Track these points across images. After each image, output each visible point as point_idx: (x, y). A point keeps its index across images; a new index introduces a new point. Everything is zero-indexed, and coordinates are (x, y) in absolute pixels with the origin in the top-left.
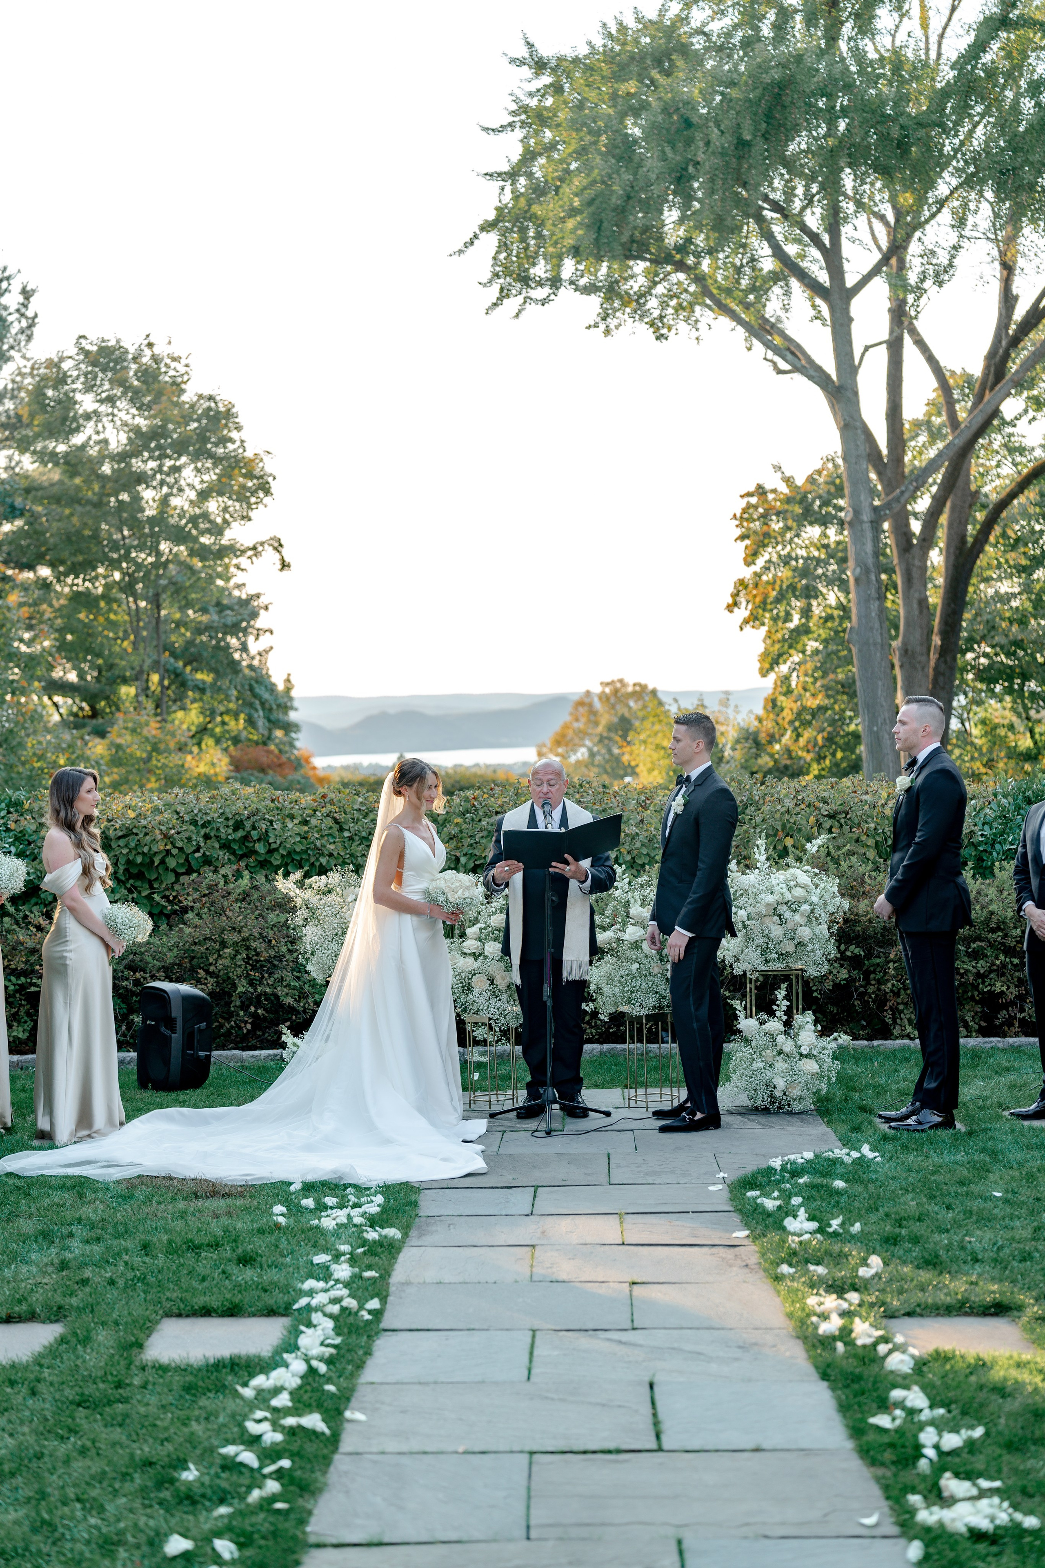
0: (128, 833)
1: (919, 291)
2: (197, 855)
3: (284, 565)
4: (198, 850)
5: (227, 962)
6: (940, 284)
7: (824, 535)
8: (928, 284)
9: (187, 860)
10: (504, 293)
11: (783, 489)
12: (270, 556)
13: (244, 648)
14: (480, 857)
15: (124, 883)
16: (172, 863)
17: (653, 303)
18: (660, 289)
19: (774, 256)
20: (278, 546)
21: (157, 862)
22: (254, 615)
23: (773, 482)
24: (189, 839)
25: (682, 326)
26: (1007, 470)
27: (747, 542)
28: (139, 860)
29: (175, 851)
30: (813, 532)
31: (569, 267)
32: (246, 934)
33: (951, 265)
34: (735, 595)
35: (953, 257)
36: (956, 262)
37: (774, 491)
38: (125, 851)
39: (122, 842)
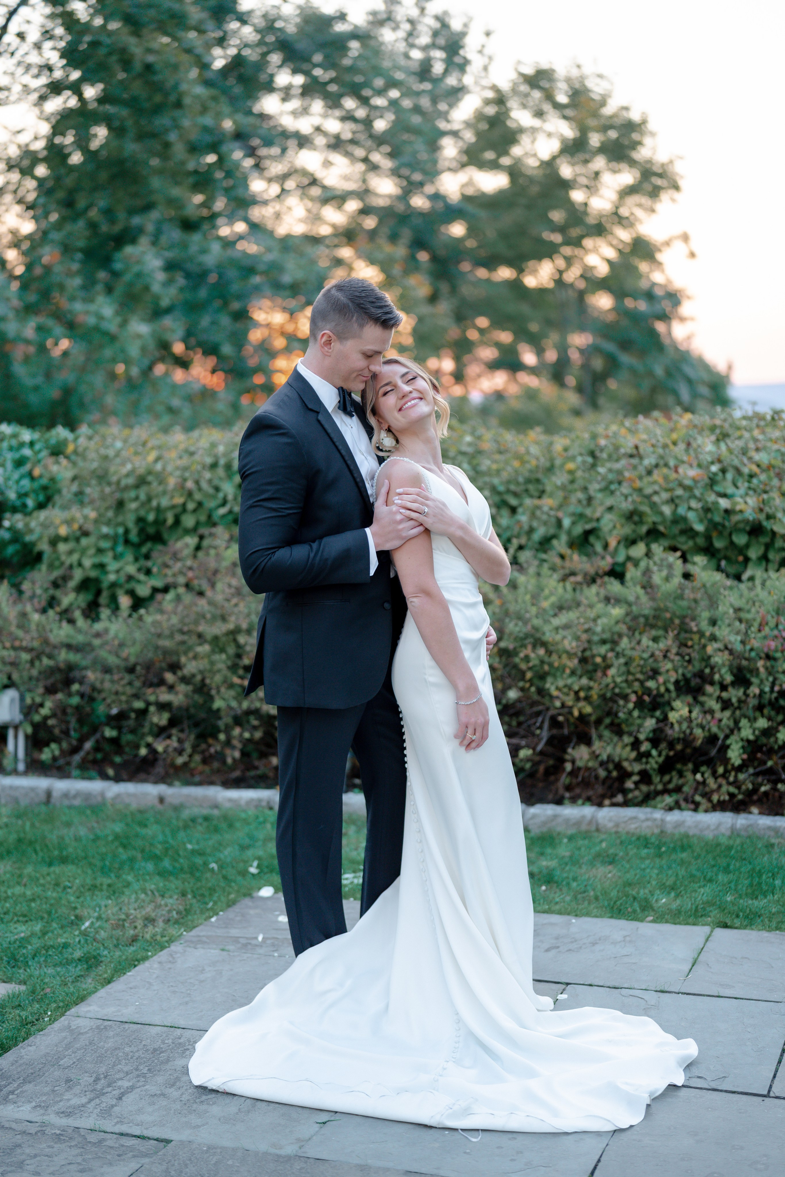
0: (142, 482)
2: (222, 511)
3: (692, 255)
4: (224, 503)
5: (203, 664)
9: (210, 517)
12: (679, 247)
14: (590, 520)
15: (137, 546)
16: (189, 521)
20: (685, 238)
21: (170, 520)
24: (217, 489)
28: (151, 517)
29: (191, 506)
32: (231, 626)
38: (133, 505)
39: (133, 494)
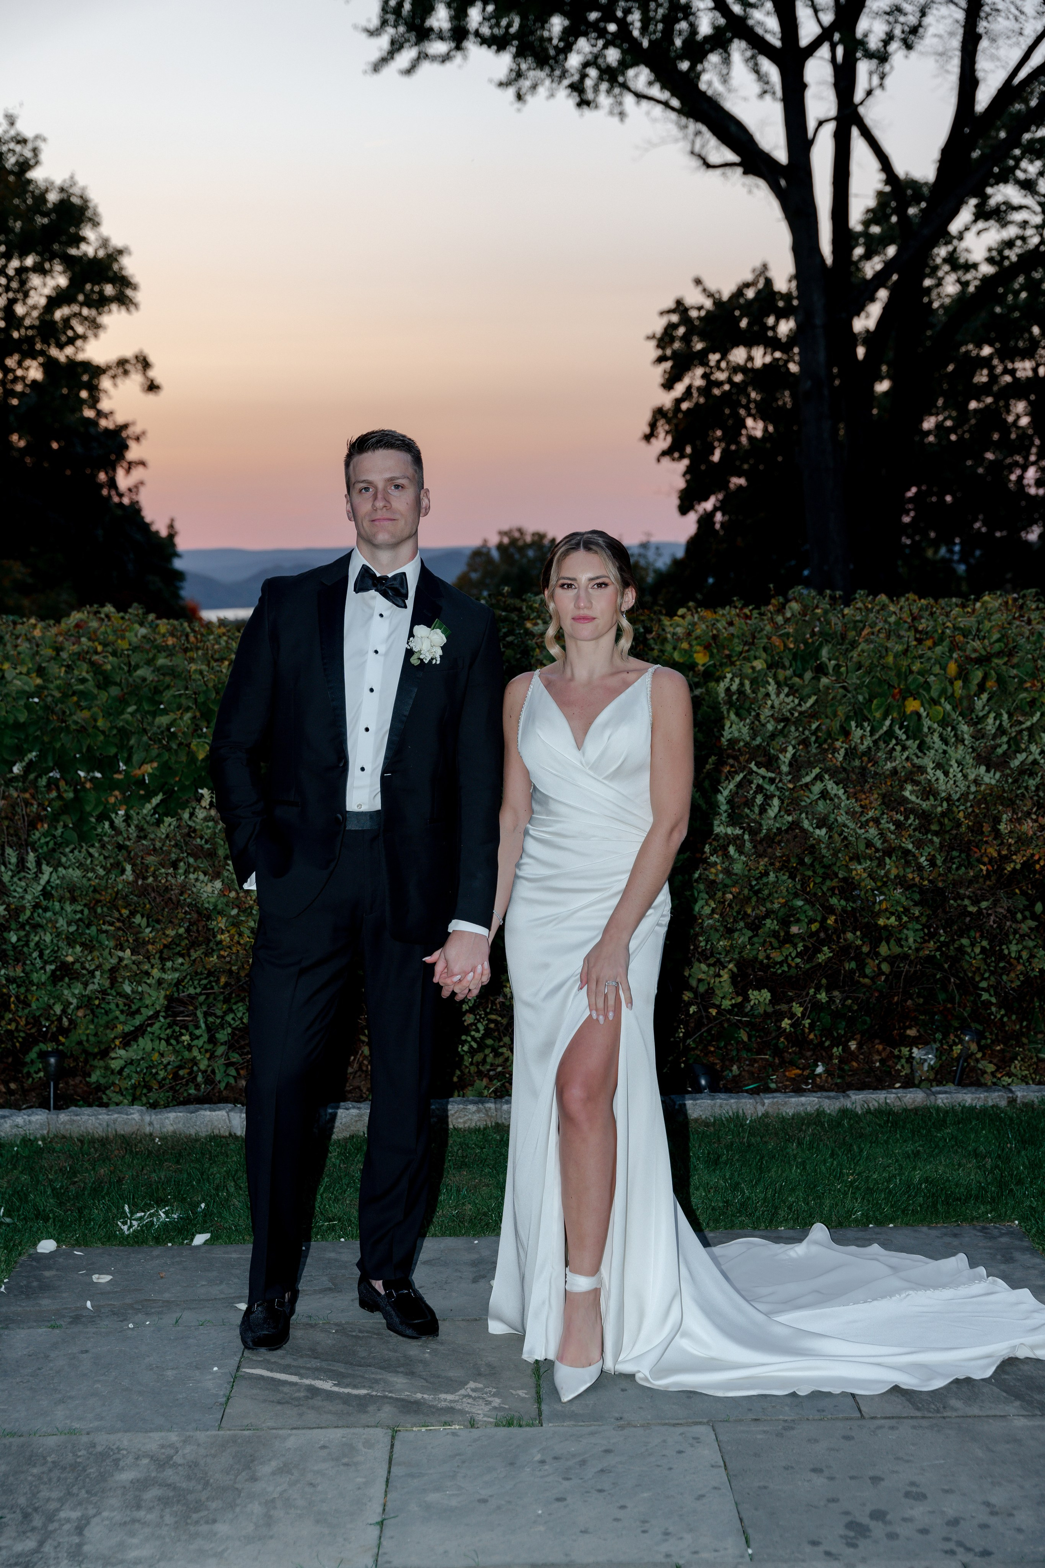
1: (882, 57)
6: (909, 46)
7: (750, 358)
8: (894, 46)
10: (396, 47)
11: (708, 304)
13: (112, 483)
17: (574, 61)
18: (583, 44)
19: (715, 8)
20: (144, 363)
22: (124, 447)
23: (694, 298)
25: (604, 100)
26: (951, 288)
27: (668, 365)
30: (738, 355)
31: (475, 15)
33: (920, 25)
34: (653, 425)
35: (923, 14)
36: (927, 21)
37: (700, 308)
